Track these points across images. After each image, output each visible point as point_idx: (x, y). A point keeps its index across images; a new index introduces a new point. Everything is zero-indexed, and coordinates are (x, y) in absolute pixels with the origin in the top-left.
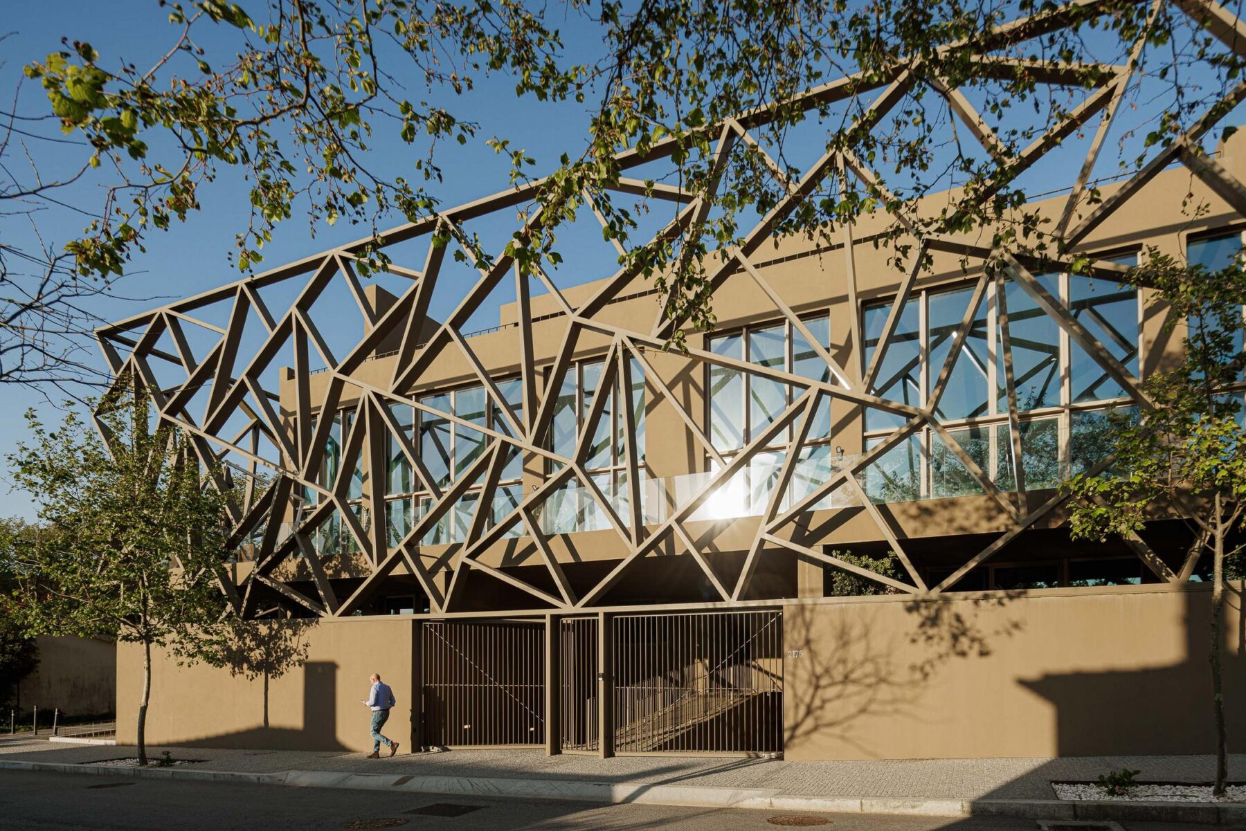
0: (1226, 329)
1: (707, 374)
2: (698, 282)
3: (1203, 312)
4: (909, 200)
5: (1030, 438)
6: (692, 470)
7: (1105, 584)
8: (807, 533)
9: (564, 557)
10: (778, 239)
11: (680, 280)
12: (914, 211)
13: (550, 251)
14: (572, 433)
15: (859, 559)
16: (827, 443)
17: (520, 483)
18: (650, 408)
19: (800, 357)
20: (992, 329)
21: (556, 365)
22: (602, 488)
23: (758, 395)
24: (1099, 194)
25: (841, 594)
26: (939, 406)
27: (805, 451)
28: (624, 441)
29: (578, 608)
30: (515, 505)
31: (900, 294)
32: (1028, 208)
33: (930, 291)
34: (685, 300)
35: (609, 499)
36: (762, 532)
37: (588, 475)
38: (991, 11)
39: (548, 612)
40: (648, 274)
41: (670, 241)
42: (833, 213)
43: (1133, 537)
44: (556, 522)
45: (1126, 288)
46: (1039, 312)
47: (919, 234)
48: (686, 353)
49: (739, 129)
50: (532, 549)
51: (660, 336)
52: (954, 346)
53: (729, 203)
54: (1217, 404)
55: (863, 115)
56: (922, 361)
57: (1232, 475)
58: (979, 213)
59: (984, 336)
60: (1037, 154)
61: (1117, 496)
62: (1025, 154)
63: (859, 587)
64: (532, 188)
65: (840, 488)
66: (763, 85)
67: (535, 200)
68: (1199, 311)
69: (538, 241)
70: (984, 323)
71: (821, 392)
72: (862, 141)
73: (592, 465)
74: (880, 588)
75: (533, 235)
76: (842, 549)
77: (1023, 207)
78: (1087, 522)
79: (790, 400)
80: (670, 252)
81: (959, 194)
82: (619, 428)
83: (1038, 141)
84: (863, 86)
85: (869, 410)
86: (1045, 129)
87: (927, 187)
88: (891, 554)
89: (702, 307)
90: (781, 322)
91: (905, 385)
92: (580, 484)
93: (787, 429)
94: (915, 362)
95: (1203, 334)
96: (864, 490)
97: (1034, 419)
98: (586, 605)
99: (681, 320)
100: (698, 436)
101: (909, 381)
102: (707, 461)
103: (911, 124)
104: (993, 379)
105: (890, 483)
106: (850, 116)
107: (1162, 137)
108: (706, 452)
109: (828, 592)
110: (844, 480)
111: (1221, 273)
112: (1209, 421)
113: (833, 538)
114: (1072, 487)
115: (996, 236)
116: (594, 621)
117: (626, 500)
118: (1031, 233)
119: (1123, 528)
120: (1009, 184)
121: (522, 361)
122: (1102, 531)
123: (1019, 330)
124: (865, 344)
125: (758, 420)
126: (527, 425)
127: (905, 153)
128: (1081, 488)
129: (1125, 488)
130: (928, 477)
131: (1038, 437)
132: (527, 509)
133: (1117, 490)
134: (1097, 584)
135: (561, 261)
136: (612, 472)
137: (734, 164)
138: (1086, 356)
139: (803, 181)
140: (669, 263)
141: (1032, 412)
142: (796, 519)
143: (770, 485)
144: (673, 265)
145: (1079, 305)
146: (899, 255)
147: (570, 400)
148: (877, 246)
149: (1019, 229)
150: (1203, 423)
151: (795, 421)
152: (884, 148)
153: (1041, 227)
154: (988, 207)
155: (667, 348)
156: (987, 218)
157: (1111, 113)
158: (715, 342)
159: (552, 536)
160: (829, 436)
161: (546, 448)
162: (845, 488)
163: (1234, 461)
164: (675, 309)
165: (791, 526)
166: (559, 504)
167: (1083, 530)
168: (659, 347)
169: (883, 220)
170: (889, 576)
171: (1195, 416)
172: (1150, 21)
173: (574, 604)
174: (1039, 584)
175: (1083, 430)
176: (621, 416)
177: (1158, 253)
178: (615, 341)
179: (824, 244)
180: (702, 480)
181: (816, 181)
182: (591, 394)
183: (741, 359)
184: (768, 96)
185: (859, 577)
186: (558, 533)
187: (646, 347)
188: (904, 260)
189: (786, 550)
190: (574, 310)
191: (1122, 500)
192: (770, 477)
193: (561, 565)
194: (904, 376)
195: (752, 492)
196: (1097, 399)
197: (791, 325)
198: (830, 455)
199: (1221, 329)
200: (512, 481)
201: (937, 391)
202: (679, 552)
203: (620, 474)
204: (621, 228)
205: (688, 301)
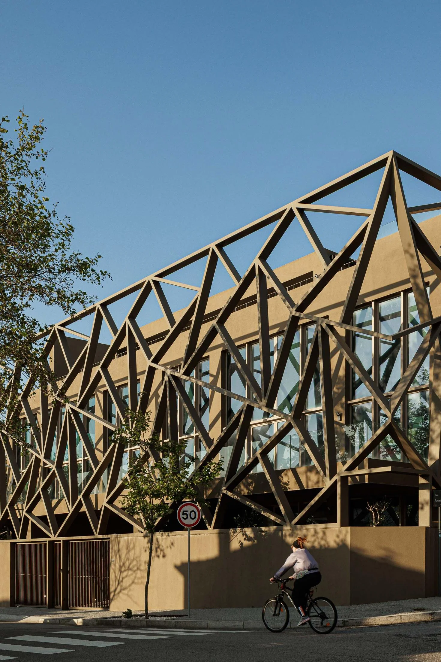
51: (184, 374)
98: (58, 537)
116: (60, 544)
173: (55, 536)
178: (166, 377)
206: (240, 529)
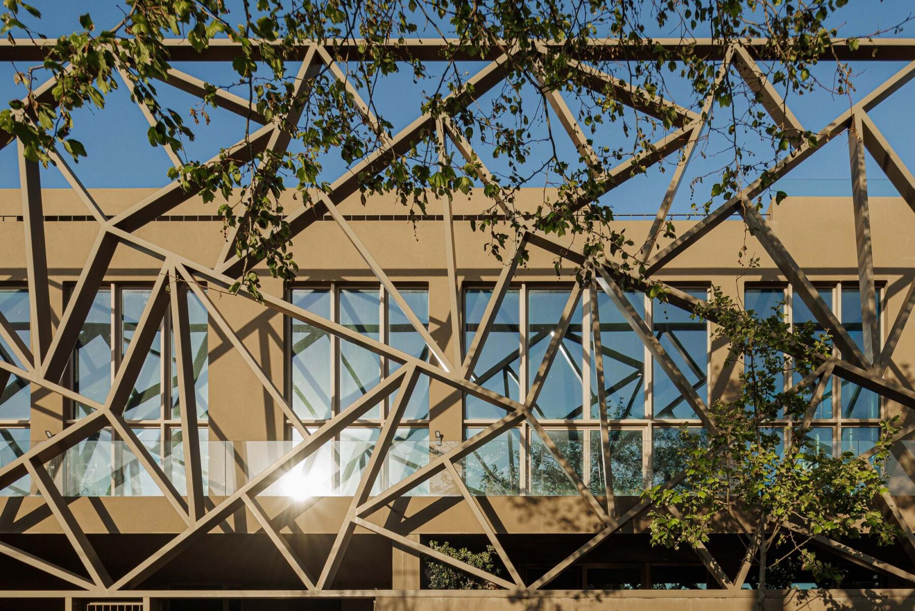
0: (770, 371)
1: (288, 328)
2: (276, 220)
3: (753, 352)
4: (505, 188)
5: (620, 446)
6: (271, 436)
7: (680, 588)
8: (403, 520)
9: (93, 525)
10: (365, 194)
11: (252, 213)
12: (511, 201)
13: (68, 137)
14: (105, 371)
15: (457, 551)
16: (426, 425)
17: (27, 425)
18: (214, 356)
19: (397, 328)
20: (586, 335)
21: (81, 280)
22: (149, 445)
23: (349, 361)
24: (673, 230)
25: (439, 587)
26: (537, 402)
27: (401, 432)
28: (178, 392)
29: (114, 591)
30: (19, 453)
31: (501, 280)
32: (616, 226)
33: (530, 285)
34: (258, 238)
35: (158, 458)
36: (353, 514)
37: (129, 427)
38: (585, 24)
39: (68, 596)
40: (208, 197)
41: (239, 165)
42: (427, 183)
43: (700, 545)
44: (83, 481)
45: (697, 320)
46: (626, 328)
47: (516, 225)
48: (260, 299)
49: (327, 58)
50: (43, 512)
51: (227, 273)
52: (551, 346)
53: (312, 140)
54: (764, 436)
55: (460, 87)
56: (522, 356)
57: (773, 498)
58: (572, 219)
59: (579, 340)
60: (624, 176)
61: (687, 508)
62: (614, 172)
63: (458, 580)
64: (37, 47)
65: (439, 475)
66: (351, 18)
67: (42, 64)
68: (750, 351)
69: (48, 119)
70: (579, 328)
71: (418, 370)
72: (459, 114)
73: (134, 415)
74: (479, 583)
75: (40, 109)
76: (440, 539)
77: (610, 223)
78: (664, 530)
79: (386, 374)
80: (238, 177)
81: (553, 196)
82: (173, 375)
83: (626, 164)
84: (461, 54)
85: (469, 397)
86: (633, 154)
87: (523, 181)
88: (490, 548)
89: (279, 250)
90: (376, 285)
91: (505, 376)
92: (117, 437)
93: (381, 404)
94: (515, 355)
95: (753, 372)
96: (464, 480)
97: (624, 429)
98: (125, 587)
99: (253, 260)
100: (278, 401)
101: (509, 373)
102: (288, 428)
103: (509, 111)
104: (587, 384)
105: (490, 476)
106: (445, 85)
107: (724, 191)
108: (286, 418)
109: (425, 584)
110: (442, 467)
111: (766, 321)
112: (757, 448)
113: (431, 527)
114: (652, 496)
115: (587, 246)
116: (136, 607)
117: (182, 463)
118: (617, 251)
119: (691, 539)
120: (599, 199)
121: (29, 265)
122: (676, 539)
123: (610, 340)
124: (466, 328)
125: (349, 389)
126: (36, 351)
127: (503, 140)
128: (659, 498)
129: (694, 502)
130: (527, 473)
131: (626, 446)
132: (37, 461)
133: (688, 502)
134: (673, 588)
135: (85, 154)
136: (162, 427)
137: (318, 97)
138: (665, 376)
139: (398, 137)
140: (236, 190)
141: (622, 421)
142: (391, 504)
143: (362, 464)
144: (243, 193)
145: (661, 328)
146: (496, 242)
147: (103, 330)
148: (474, 227)
149: (607, 245)
150: (752, 451)
151: (390, 396)
152: (482, 128)
153: (625, 248)
154: (580, 216)
155: (236, 288)
156: (579, 226)
157: (687, 155)
158: (298, 294)
159: (77, 497)
160: (428, 419)
161: (66, 385)
162: (445, 476)
163: (774, 486)
164: (245, 246)
165: (385, 512)
166: (88, 458)
167: (661, 538)
168: (227, 286)
169: (480, 203)
170: (487, 571)
171: (747, 443)
172: (718, 81)
173: (107, 586)
174: (626, 585)
175: (663, 444)
176: (175, 360)
177: (721, 293)
178: (167, 267)
179: (418, 211)
180: (282, 450)
181: (411, 143)
182: (133, 326)
183: (329, 318)
184: (357, 31)
185: (456, 570)
186: (85, 495)
187: (210, 284)
188: (500, 248)
189: (378, 536)
190: (108, 218)
191: (692, 513)
192: (364, 454)
193: (88, 536)
194: (505, 367)
195: (342, 469)
196: (675, 417)
197: (386, 292)
198: (428, 438)
199: (767, 371)
200: (16, 421)
201: (536, 387)
202: (251, 530)
203: (175, 431)
204: (172, 133)
205: (262, 240)
206: (818, 592)
